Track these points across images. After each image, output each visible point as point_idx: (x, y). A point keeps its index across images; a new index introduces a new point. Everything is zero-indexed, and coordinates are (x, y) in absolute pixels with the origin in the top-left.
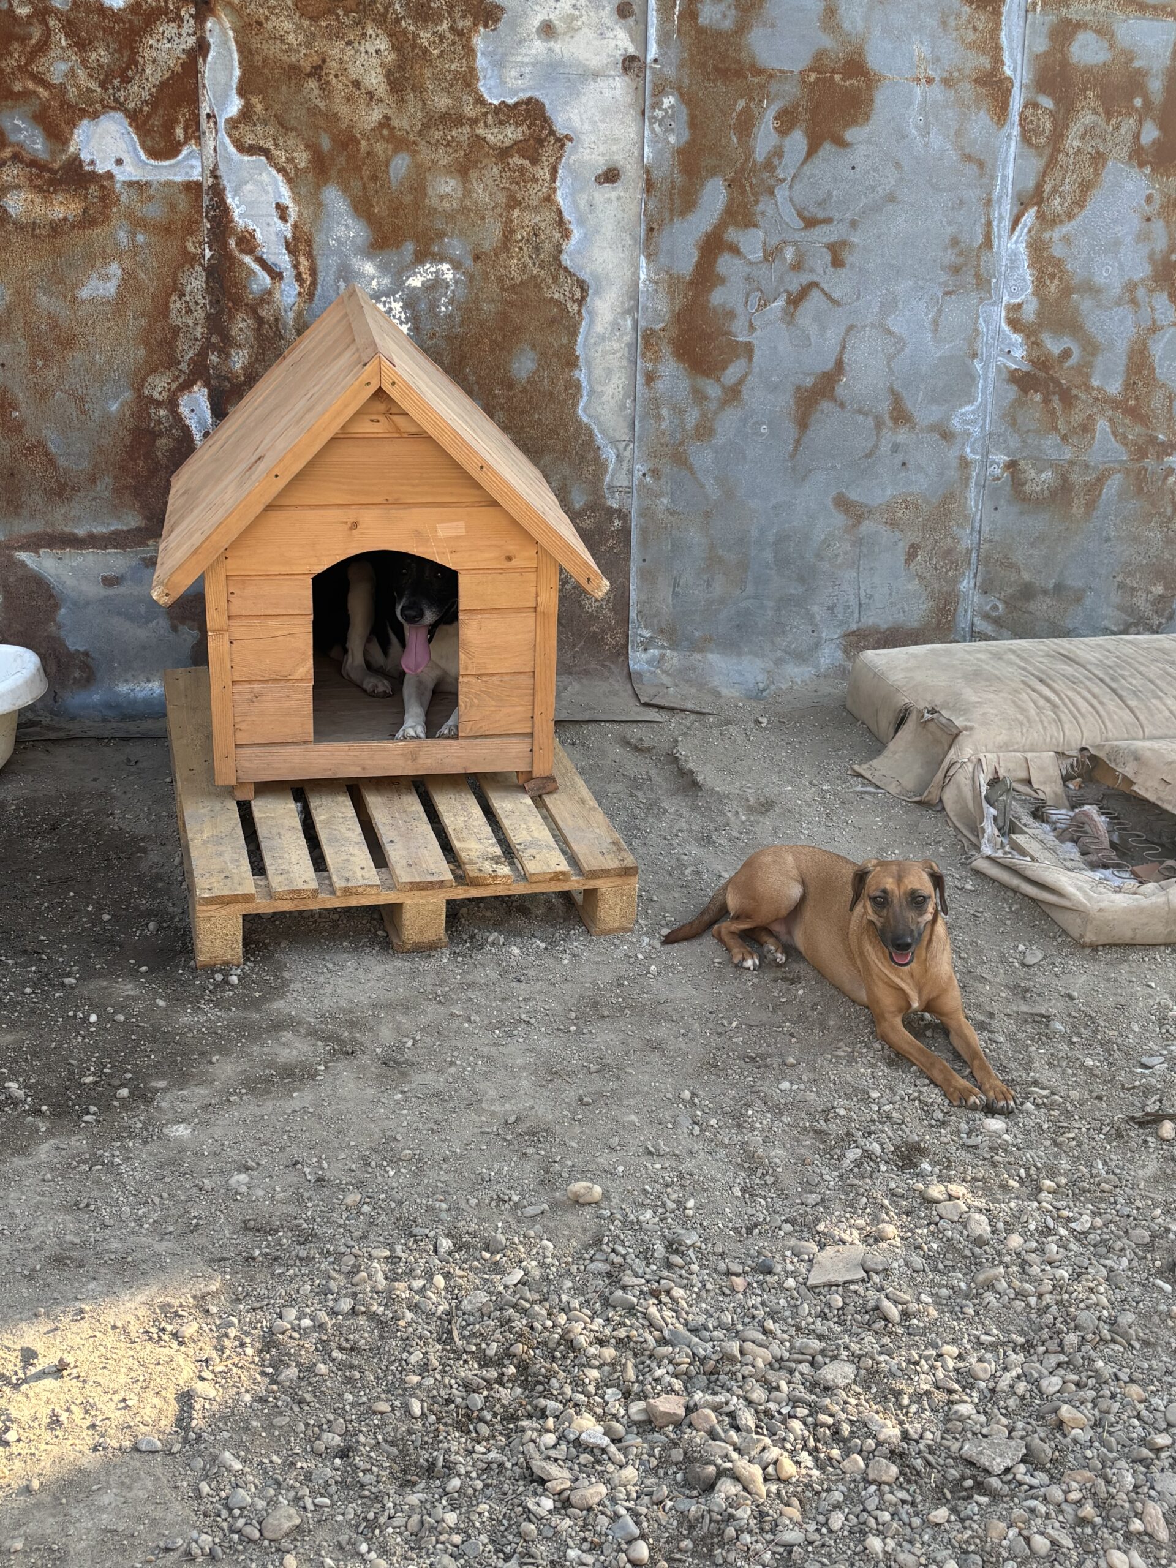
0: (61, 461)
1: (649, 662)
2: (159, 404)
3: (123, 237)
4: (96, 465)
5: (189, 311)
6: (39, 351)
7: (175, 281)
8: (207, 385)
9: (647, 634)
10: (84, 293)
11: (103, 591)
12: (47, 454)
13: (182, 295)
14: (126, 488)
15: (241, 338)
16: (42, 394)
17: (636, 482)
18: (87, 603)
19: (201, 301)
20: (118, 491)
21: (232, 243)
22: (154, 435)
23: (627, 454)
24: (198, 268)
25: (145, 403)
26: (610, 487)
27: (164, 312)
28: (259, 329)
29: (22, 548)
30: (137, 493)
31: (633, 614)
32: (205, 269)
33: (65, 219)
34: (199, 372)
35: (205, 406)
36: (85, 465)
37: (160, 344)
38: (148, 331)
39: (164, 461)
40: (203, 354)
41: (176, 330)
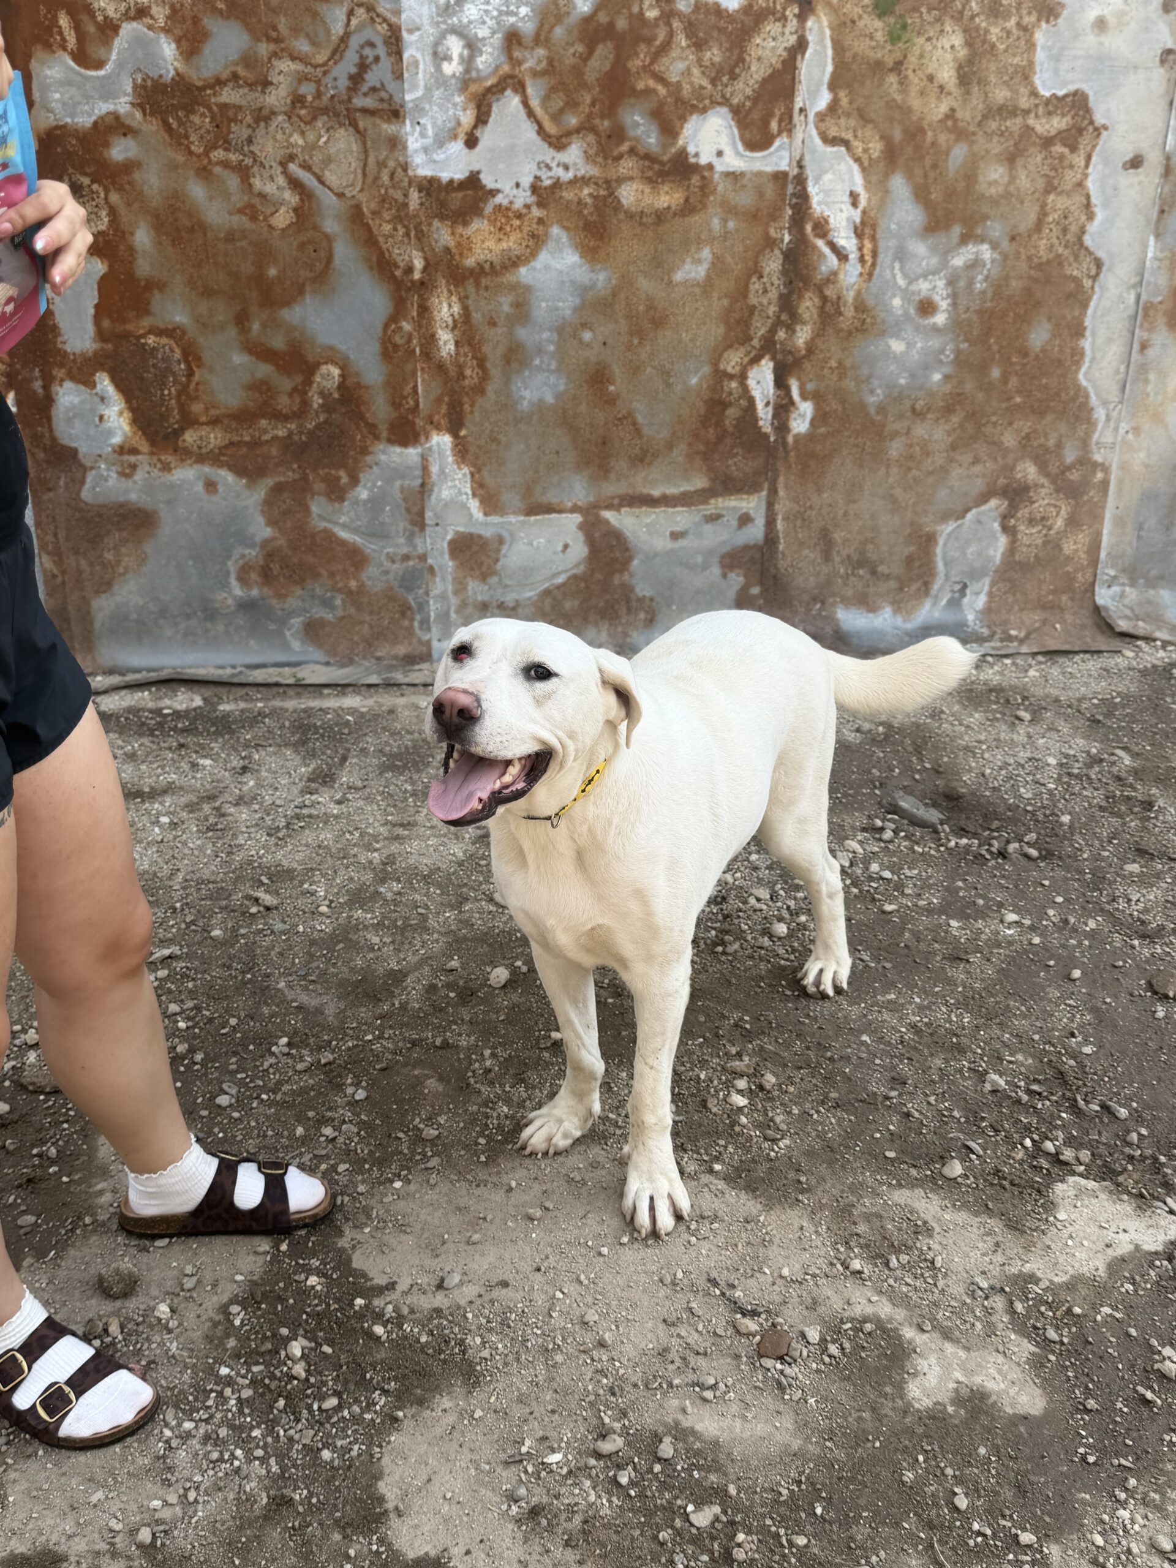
0: (646, 431)
1: (1113, 598)
2: (731, 377)
3: (716, 223)
4: (674, 433)
5: (765, 291)
6: (637, 332)
7: (756, 263)
8: (773, 358)
9: (1112, 573)
10: (679, 276)
11: (670, 544)
12: (634, 424)
13: (761, 277)
14: (697, 453)
15: (806, 316)
16: (635, 370)
17: (1119, 438)
18: (656, 555)
19: (776, 282)
20: (690, 457)
21: (809, 228)
22: (724, 405)
23: (1115, 414)
24: (777, 252)
25: (721, 376)
26: (1097, 443)
27: (744, 292)
28: (822, 307)
29: (609, 507)
30: (706, 457)
31: (1103, 555)
32: (783, 253)
33: (669, 208)
34: (768, 347)
35: (770, 378)
36: (665, 433)
37: (738, 322)
38: (729, 311)
39: (731, 429)
40: (772, 331)
41: (752, 310)
